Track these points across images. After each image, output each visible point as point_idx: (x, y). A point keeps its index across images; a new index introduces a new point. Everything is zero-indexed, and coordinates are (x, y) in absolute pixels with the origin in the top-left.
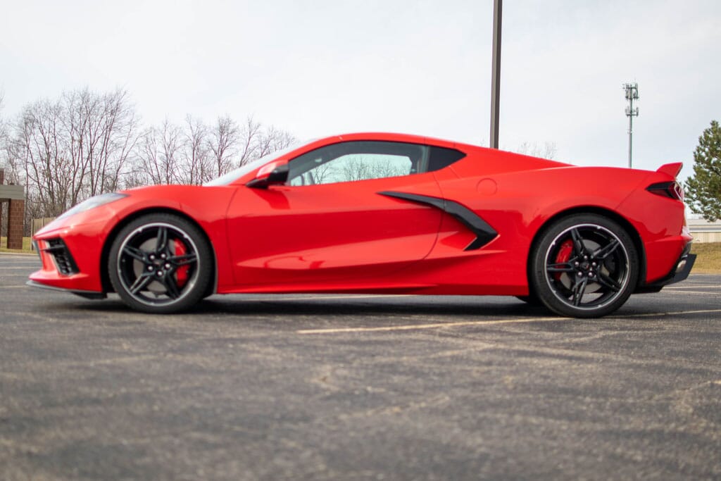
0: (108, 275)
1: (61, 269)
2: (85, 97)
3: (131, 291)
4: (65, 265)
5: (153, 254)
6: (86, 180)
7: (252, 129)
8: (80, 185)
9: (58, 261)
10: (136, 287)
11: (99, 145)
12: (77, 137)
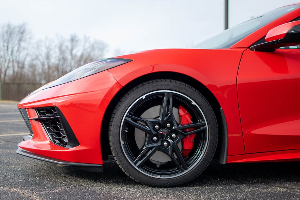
0: (109, 147)
1: (54, 139)
2: (9, 26)
3: (135, 164)
4: (58, 134)
5: (158, 123)
6: (11, 65)
7: (86, 39)
8: (8, 67)
9: (49, 130)
10: (140, 159)
11: (16, 48)
12: (6, 45)
